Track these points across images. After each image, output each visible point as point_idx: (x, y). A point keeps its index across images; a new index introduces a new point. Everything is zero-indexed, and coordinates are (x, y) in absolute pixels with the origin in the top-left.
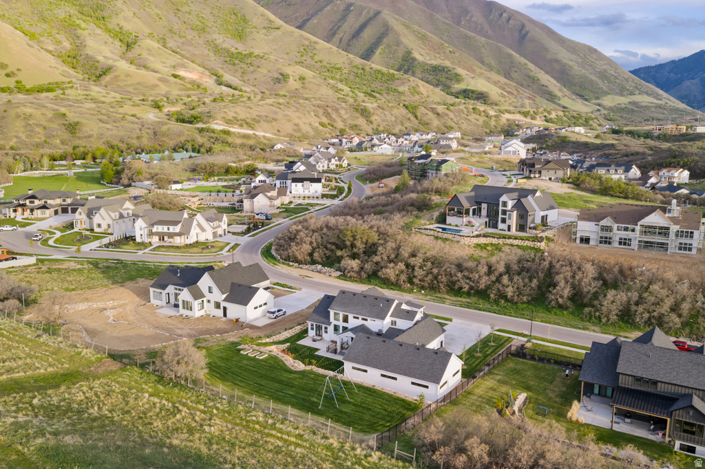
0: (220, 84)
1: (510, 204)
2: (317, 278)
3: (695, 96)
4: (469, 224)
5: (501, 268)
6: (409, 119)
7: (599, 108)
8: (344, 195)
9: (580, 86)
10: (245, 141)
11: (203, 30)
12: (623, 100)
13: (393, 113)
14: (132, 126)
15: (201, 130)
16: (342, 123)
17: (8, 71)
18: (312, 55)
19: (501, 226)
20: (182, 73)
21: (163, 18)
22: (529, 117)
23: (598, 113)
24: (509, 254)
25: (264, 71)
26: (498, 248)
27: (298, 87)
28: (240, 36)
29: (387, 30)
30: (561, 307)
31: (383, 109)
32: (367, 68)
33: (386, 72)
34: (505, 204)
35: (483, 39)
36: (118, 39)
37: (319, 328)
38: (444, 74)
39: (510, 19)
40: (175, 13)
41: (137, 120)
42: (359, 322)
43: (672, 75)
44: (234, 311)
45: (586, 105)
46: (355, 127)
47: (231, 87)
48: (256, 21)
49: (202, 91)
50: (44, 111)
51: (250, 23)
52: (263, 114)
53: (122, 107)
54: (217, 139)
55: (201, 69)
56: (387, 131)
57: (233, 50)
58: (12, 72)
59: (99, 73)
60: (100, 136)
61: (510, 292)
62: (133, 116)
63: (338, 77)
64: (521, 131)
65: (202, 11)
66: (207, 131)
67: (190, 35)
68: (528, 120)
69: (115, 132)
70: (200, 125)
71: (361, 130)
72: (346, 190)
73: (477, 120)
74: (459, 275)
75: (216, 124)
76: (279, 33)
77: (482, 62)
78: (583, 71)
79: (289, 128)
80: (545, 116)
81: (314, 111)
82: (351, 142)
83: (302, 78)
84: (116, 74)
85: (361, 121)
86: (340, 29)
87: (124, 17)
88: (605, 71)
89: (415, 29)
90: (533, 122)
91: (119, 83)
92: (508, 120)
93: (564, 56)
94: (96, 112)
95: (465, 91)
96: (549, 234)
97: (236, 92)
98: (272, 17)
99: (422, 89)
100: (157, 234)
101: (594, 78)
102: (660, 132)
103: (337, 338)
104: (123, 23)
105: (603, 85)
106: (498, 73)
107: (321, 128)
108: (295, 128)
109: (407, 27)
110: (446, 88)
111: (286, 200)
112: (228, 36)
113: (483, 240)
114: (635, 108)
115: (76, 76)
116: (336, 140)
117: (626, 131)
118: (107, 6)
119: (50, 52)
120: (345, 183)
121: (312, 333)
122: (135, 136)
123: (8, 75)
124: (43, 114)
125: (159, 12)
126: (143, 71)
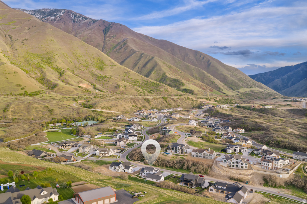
0: (95, 89)
1: (179, 148)
2: (139, 164)
3: (279, 85)
4: (171, 152)
5: (175, 162)
6: (164, 103)
7: (238, 93)
8: (143, 139)
9: (231, 84)
10: (108, 115)
11: (87, 67)
12: (247, 90)
13: (158, 101)
14: (70, 110)
15: (93, 111)
16: (140, 105)
17: (22, 87)
18: (128, 76)
19: (178, 152)
20: (81, 85)
21: (73, 62)
22: (208, 100)
23: (238, 95)
24: (178, 159)
25: (111, 83)
26: (176, 158)
27: (123, 90)
28: (101, 69)
29: (156, 64)
30: (185, 170)
31: (154, 99)
32: (149, 81)
33: (156, 83)
34: (178, 148)
35: (193, 66)
36: (57, 72)
37: (142, 173)
38: (177, 82)
39: (204, 58)
40: (77, 60)
41: (70, 107)
42: (149, 172)
43: (270, 77)
44: (126, 171)
45: (233, 92)
46: (145, 107)
47: (99, 90)
48: (107, 63)
49: (89, 92)
50: (41, 105)
51: (105, 64)
52: (113, 104)
53: (64, 101)
54: (99, 114)
55: (88, 83)
56: (156, 108)
57: (99, 75)
58: (23, 88)
59: (53, 87)
60: (60, 114)
61: (176, 167)
62: (69, 105)
63: (138, 85)
64: (204, 107)
65: (87, 59)
66: (95, 112)
67: (83, 69)
68: (208, 101)
69: (65, 112)
70: (93, 109)
71: (147, 108)
72: (143, 138)
73: (189, 102)
74: (168, 163)
75: (98, 109)
76: (116, 67)
77: (193, 76)
78: (232, 78)
79: (122, 109)
80: (215, 100)
81: (130, 101)
82: (143, 114)
83: (125, 87)
84: (59, 87)
85: (147, 104)
86: (138, 63)
87: (58, 62)
88: (241, 78)
89: (167, 64)
90: (210, 102)
91: (60, 91)
92: (200, 102)
93: (225, 72)
94: (57, 105)
95: (185, 89)
96: (187, 154)
97: (102, 93)
98: (113, 61)
99: (169, 90)
100: (101, 154)
101: (236, 81)
102: (253, 107)
103: (145, 175)
104: (58, 65)
105: (240, 84)
106: (199, 80)
107: (133, 107)
108: (124, 108)
109: (164, 63)
110: (178, 88)
111: (128, 142)
112: (97, 69)
113: (173, 156)
114: (252, 93)
115: (44, 88)
116: (138, 113)
117: (242, 107)
118: (52, 58)
119: (33, 78)
120: (143, 135)
121: (140, 174)
122: (71, 114)
123: (22, 89)
124: (41, 107)
125: (71, 60)
126: (68, 86)
